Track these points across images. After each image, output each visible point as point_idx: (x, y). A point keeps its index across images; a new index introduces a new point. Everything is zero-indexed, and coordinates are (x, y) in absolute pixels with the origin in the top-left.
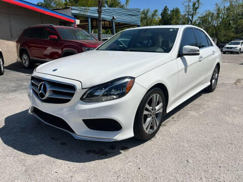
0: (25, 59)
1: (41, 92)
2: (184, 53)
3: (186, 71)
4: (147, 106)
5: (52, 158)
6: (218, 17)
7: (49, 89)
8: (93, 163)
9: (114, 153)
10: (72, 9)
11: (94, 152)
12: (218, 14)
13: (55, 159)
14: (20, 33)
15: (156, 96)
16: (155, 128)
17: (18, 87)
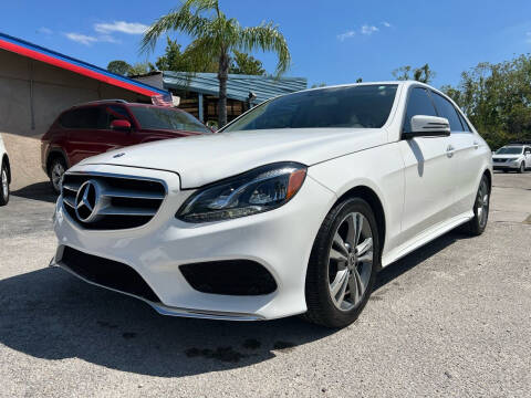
0: (57, 175)
1: (82, 203)
2: (414, 130)
3: (421, 173)
4: (337, 238)
5: (98, 368)
6: (469, 99)
7: (102, 195)
8: (204, 377)
9: (256, 355)
10: (164, 76)
11: (205, 353)
12: (469, 93)
13: (105, 369)
14: (51, 121)
15: (358, 217)
16: (358, 299)
17: (35, 225)
